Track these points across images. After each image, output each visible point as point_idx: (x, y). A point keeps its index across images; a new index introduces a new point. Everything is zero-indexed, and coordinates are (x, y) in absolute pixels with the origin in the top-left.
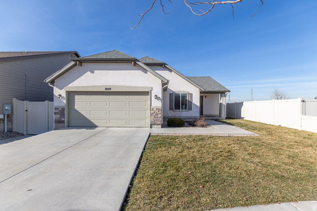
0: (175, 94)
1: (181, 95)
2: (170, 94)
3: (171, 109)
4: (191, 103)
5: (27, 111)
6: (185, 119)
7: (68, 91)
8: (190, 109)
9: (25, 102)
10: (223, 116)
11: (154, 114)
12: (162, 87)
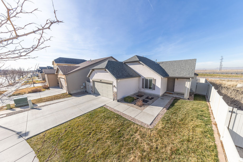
0: (145, 79)
1: (148, 80)
2: (143, 79)
3: (143, 87)
5: (88, 85)
8: (154, 89)
9: (87, 82)
10: (186, 96)
11: (114, 95)
12: (117, 82)
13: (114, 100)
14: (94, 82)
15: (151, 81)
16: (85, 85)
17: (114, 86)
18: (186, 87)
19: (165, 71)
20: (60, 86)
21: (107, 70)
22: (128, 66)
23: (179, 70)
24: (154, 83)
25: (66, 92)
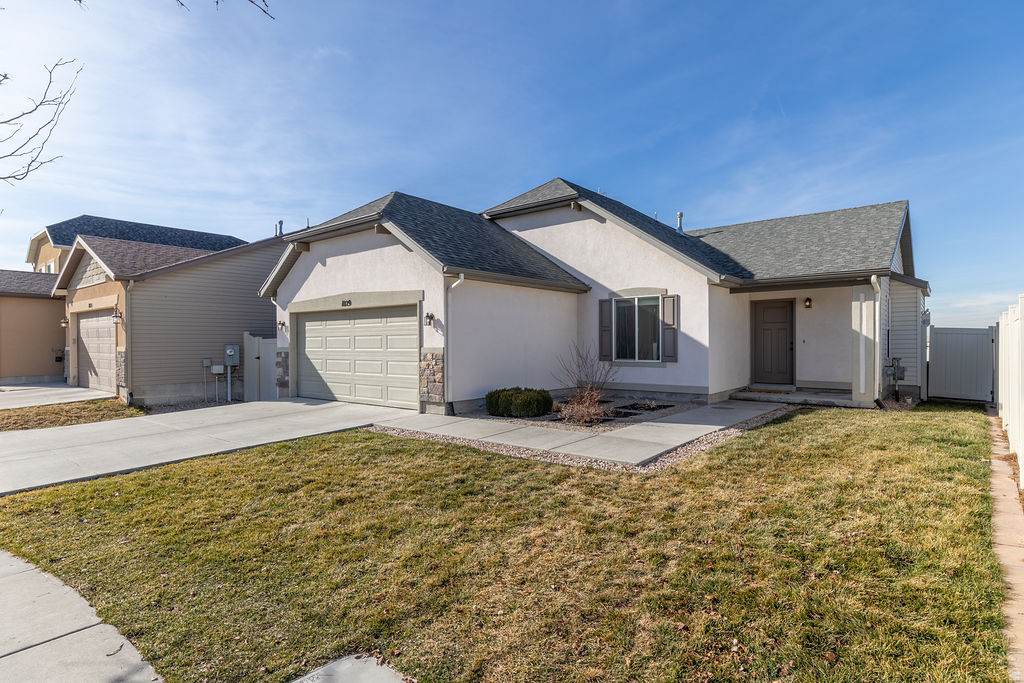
0: (617, 302)
1: (636, 303)
2: (602, 302)
3: (604, 356)
4: (674, 332)
5: (258, 358)
6: (655, 396)
7: (297, 314)
8: (672, 357)
9: (256, 339)
10: (862, 391)
11: (427, 372)
12: (447, 288)
13: (423, 411)
14: (299, 319)
15: (649, 309)
16: (236, 361)
17: (431, 317)
18: (858, 335)
19: (732, 261)
20: (72, 371)
21: (389, 225)
22: (514, 237)
23: (812, 250)
24: (668, 320)
25: (115, 395)
